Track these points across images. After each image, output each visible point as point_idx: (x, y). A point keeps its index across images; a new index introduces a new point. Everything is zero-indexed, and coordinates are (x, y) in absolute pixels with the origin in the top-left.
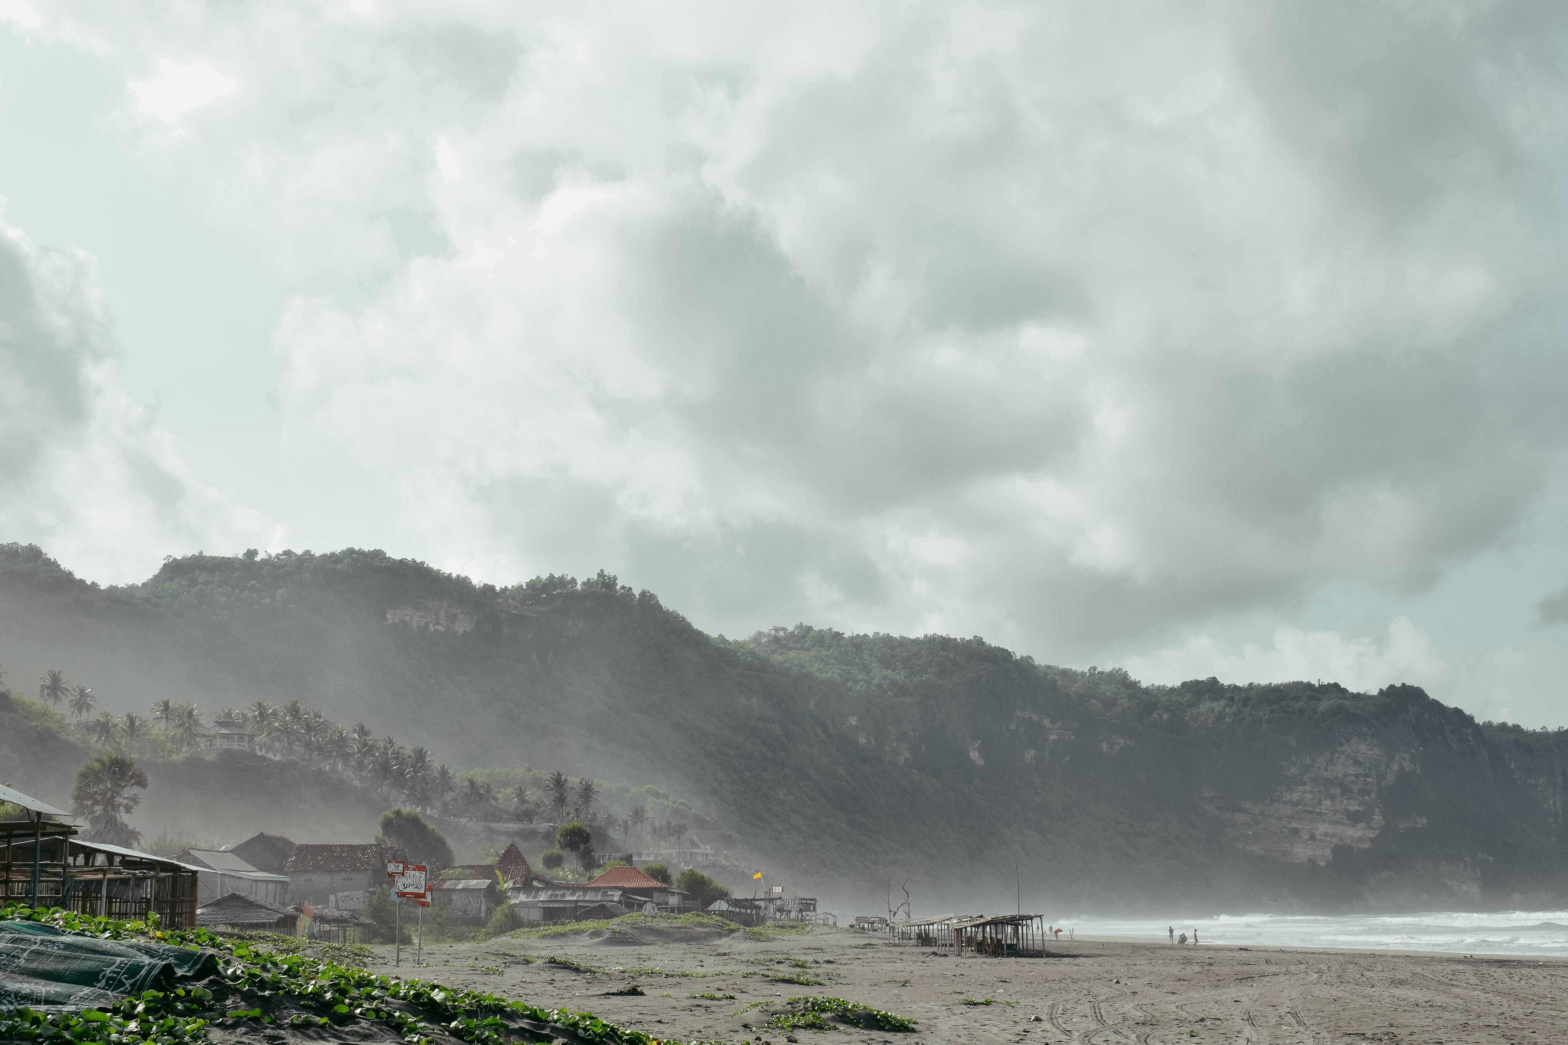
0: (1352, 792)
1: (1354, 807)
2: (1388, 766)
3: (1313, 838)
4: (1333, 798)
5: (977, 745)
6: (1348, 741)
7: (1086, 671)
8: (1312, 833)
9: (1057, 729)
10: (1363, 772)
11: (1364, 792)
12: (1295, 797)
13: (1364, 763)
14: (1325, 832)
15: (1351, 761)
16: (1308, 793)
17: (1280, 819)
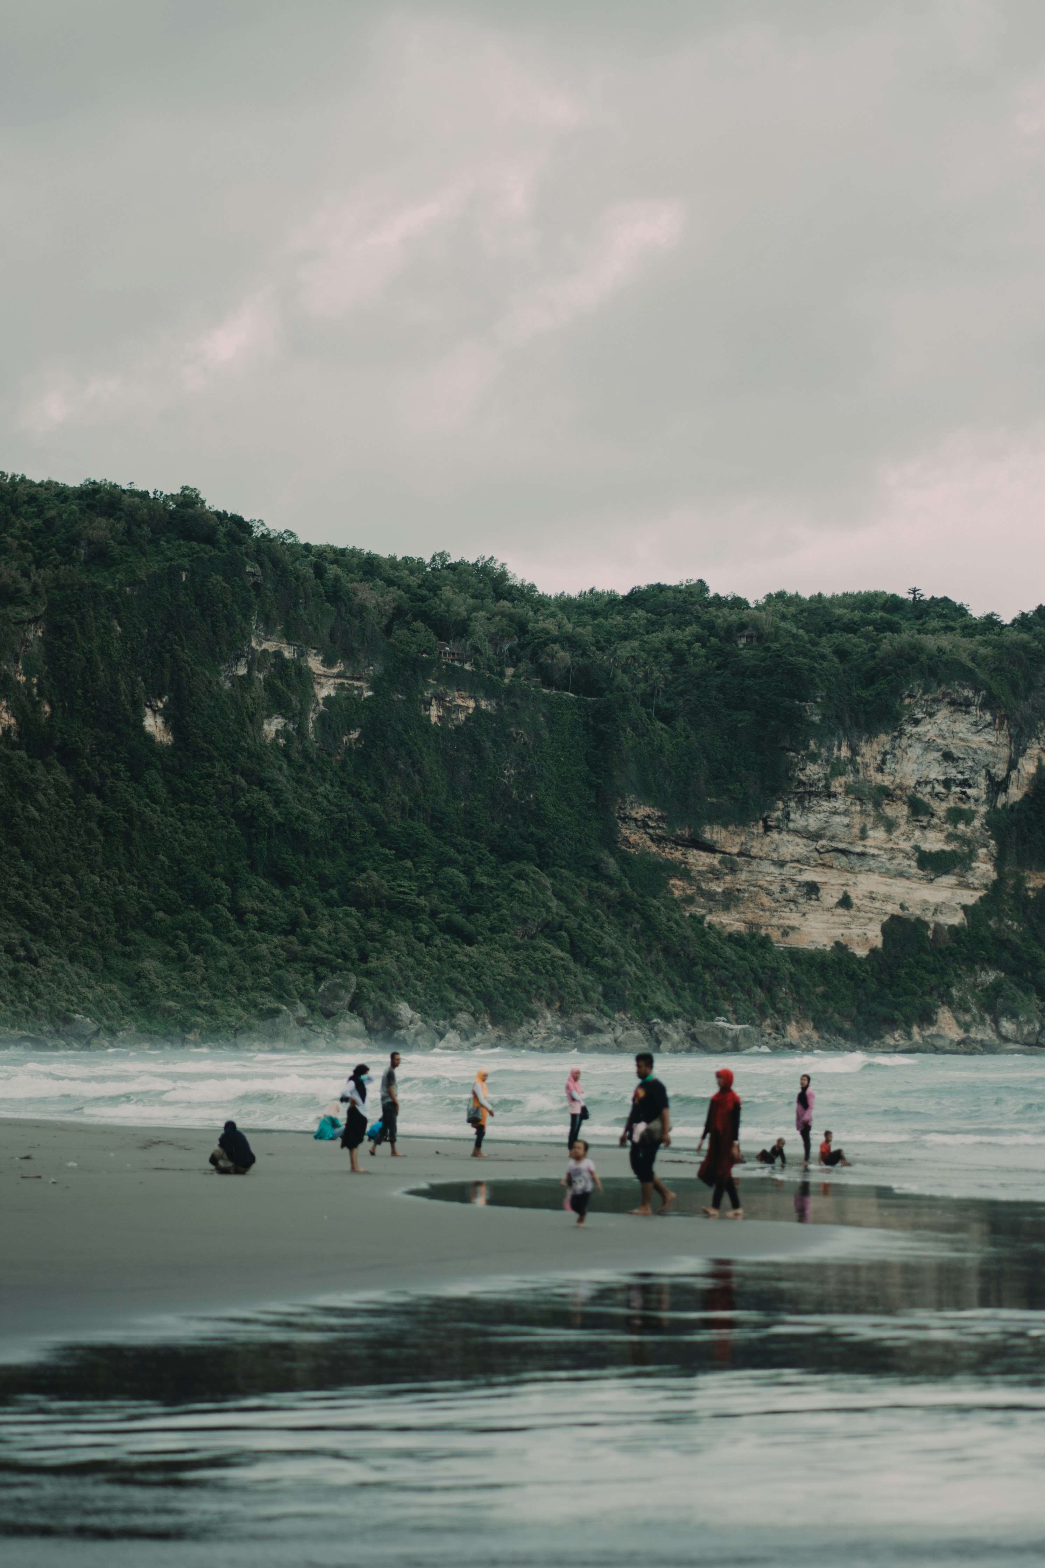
0: (933, 815)
1: (934, 842)
2: (1012, 765)
3: (845, 902)
4: (890, 826)
5: (160, 705)
6: (931, 715)
7: (427, 560)
8: (845, 893)
9: (339, 676)
10: (960, 776)
11: (956, 815)
12: (813, 822)
13: (964, 759)
14: (871, 892)
15: (937, 755)
16: (839, 814)
17: (781, 864)
